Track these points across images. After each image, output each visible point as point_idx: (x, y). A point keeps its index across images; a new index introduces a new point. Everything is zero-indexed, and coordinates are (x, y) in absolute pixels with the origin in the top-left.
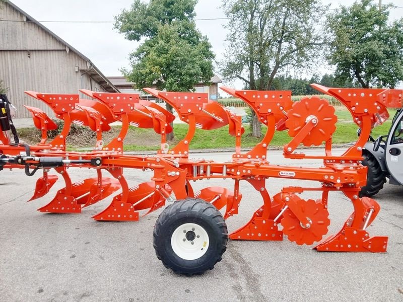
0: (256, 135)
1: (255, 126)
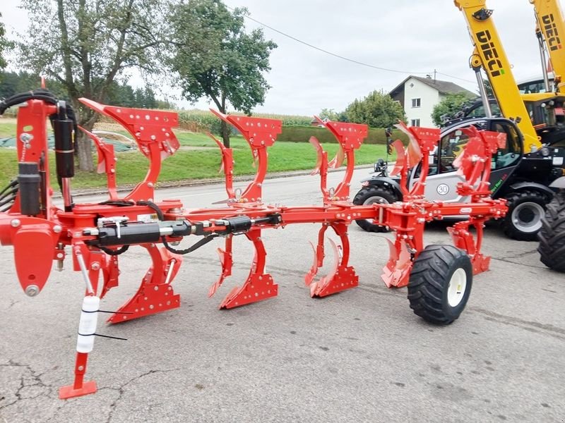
0: (87, 169)
1: (85, 154)
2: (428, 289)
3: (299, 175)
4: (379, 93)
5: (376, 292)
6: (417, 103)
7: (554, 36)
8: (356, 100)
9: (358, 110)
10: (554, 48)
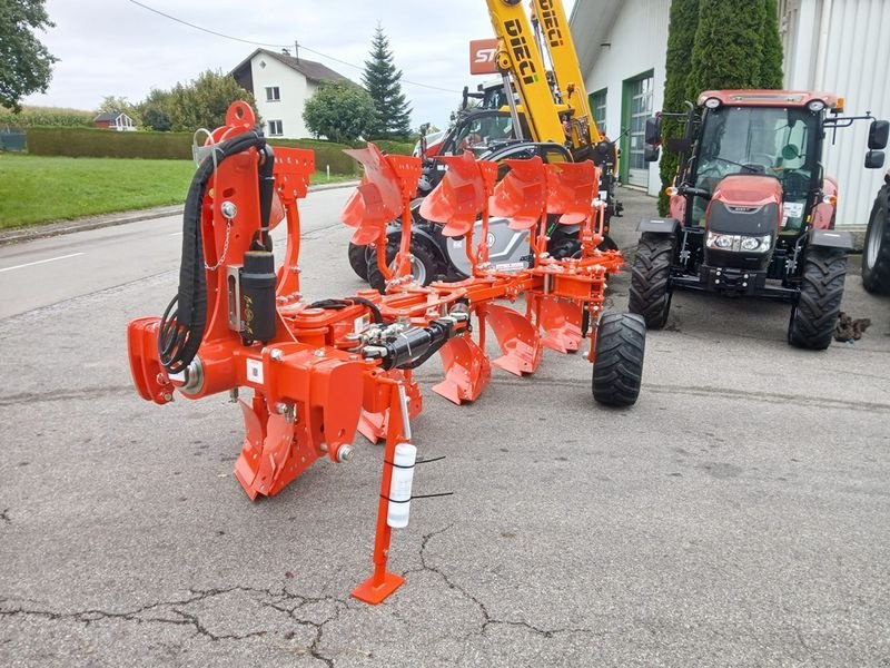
2: (627, 368)
3: (140, 219)
4: (216, 75)
5: (508, 384)
6: (274, 94)
7: (554, 27)
8: (179, 86)
9: (186, 102)
10: (554, 44)
